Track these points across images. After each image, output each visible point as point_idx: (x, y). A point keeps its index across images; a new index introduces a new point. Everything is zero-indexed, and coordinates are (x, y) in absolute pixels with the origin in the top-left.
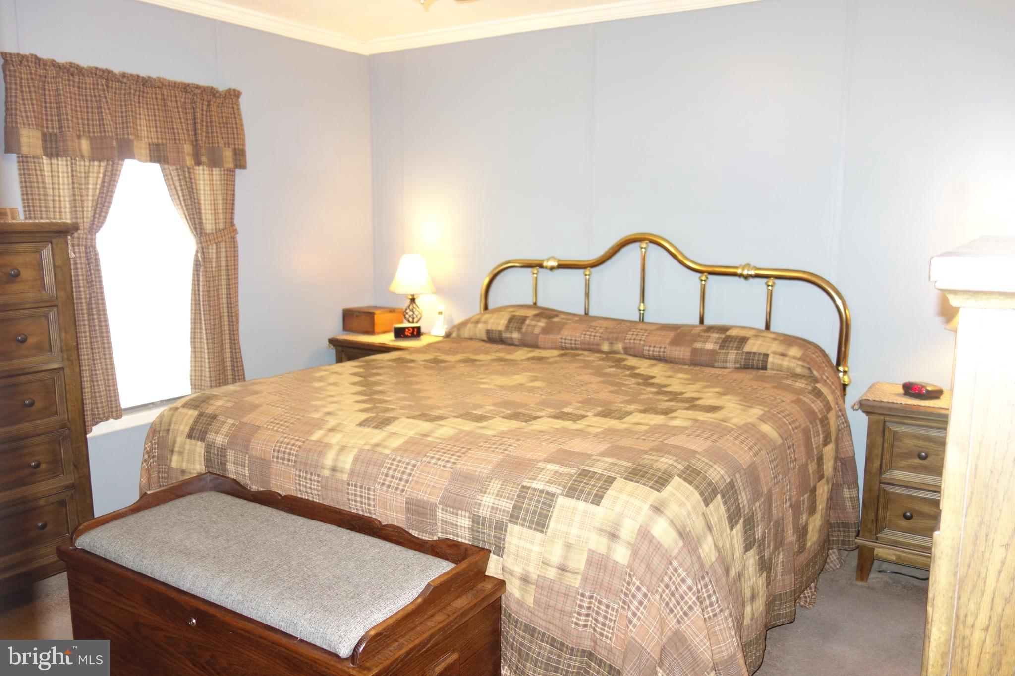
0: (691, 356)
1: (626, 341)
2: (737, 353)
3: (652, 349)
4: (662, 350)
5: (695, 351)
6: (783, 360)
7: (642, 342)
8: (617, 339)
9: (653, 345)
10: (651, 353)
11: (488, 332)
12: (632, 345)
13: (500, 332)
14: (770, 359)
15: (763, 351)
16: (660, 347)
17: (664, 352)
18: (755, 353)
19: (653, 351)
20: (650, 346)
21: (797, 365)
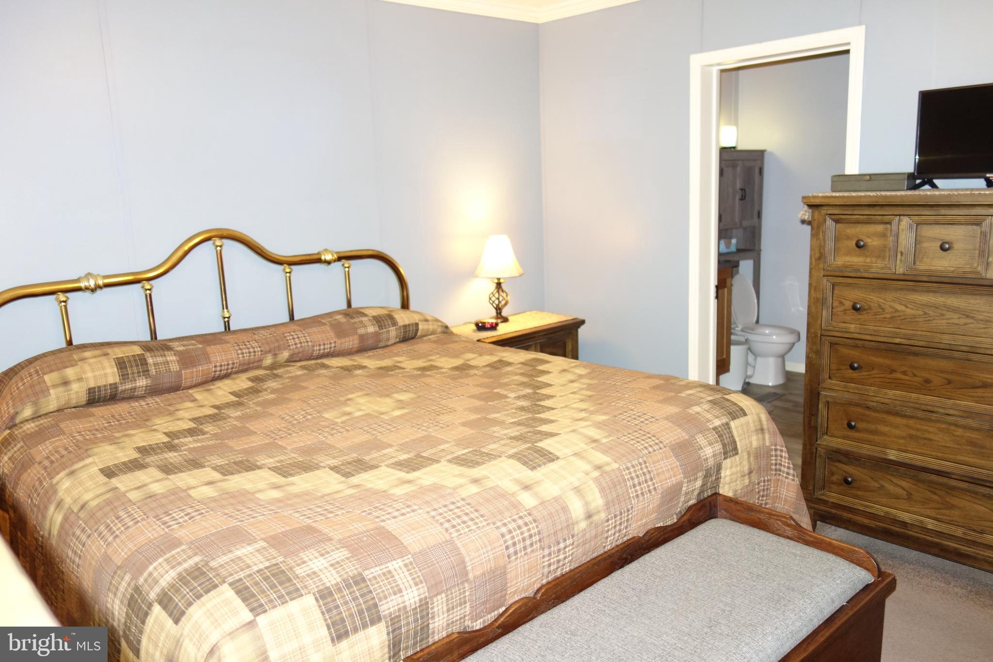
0: (359, 343)
1: (291, 347)
2: (396, 329)
3: (322, 347)
4: (333, 345)
5: (362, 337)
6: (428, 325)
7: (310, 344)
8: (279, 348)
9: (322, 343)
10: (322, 351)
11: (91, 391)
12: (301, 350)
13: (114, 386)
14: (420, 327)
15: (412, 321)
16: (330, 343)
17: (335, 347)
18: (409, 325)
19: (324, 349)
20: (320, 345)
21: (438, 325)
